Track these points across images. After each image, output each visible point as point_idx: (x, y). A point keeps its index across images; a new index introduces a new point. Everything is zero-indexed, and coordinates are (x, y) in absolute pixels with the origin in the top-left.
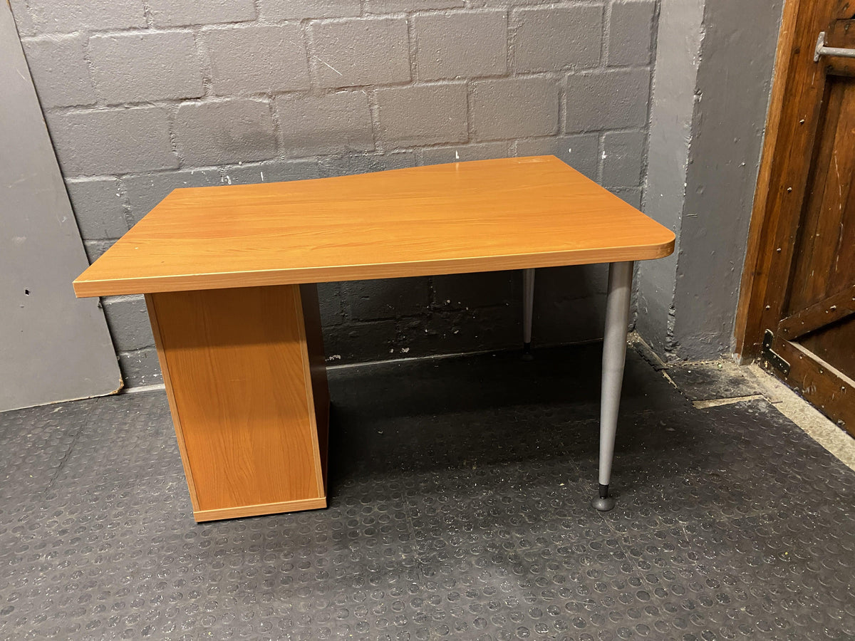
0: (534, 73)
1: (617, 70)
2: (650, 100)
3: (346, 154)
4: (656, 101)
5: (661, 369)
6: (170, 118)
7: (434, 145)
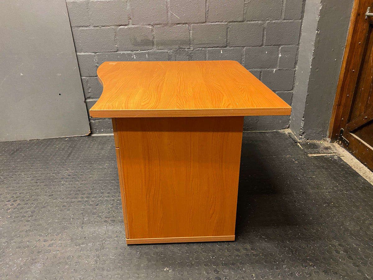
0: (253, 21)
1: (287, 21)
2: (300, 34)
3: (179, 49)
4: (303, 34)
5: (297, 142)
6: (115, 32)
7: (212, 47)
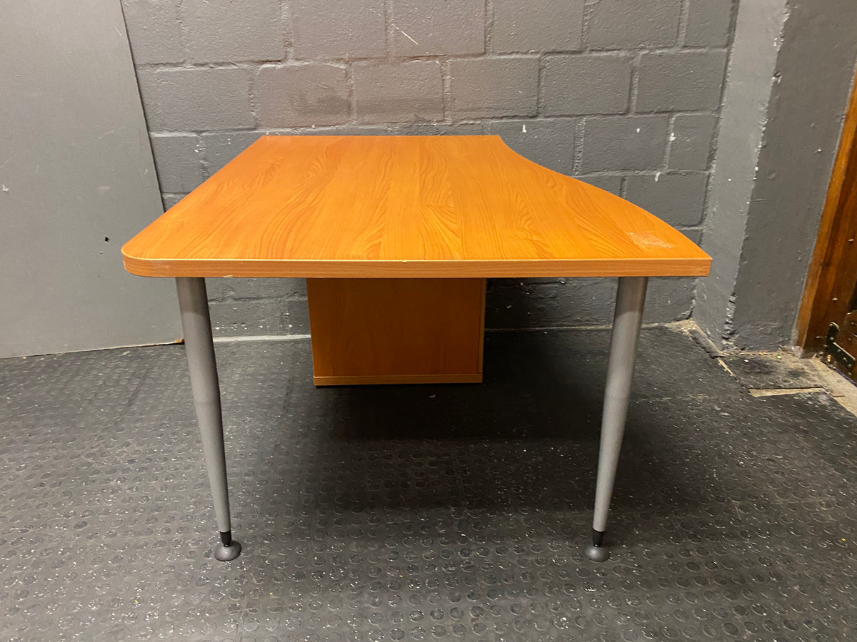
0: (607, 50)
1: (693, 50)
2: (724, 82)
3: (415, 122)
4: (731, 83)
5: (717, 357)
6: (251, 79)
7: (502, 118)
